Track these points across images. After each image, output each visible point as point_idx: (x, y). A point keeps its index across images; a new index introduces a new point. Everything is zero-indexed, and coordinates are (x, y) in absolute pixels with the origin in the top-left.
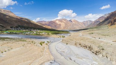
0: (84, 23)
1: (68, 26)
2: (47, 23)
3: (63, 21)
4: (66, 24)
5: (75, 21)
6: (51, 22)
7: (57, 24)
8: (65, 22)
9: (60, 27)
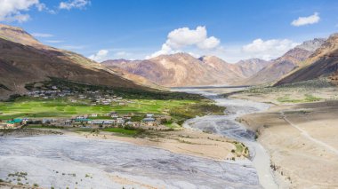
0: (241, 68)
1: (194, 76)
2: (132, 65)
3: (181, 59)
4: (189, 70)
5: (214, 60)
6: (145, 62)
7: (164, 70)
8: (186, 62)
9: (172, 78)
